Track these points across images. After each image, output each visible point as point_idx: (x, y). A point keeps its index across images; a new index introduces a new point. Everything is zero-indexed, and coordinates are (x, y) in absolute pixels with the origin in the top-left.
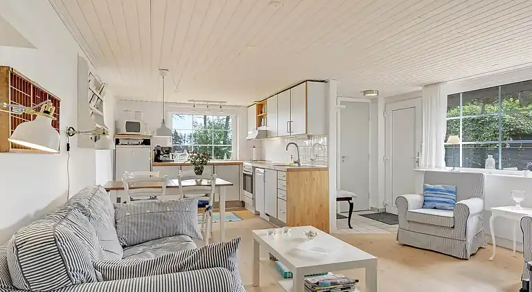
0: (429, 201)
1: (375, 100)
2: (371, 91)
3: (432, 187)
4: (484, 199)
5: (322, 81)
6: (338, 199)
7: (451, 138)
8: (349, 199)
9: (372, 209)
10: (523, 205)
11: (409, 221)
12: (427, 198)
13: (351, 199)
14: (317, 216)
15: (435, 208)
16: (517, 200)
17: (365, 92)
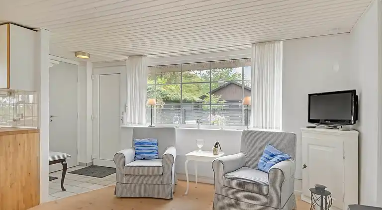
0: (139, 153)
1: (84, 63)
2: (83, 53)
3: (141, 141)
4: (176, 147)
5: (32, 29)
6: (51, 163)
7: (150, 100)
8: (62, 161)
9: (80, 164)
10: (203, 149)
11: (126, 175)
12: (139, 151)
13: (64, 160)
14: (23, 188)
15: (144, 159)
16: (200, 146)
17: (77, 53)
